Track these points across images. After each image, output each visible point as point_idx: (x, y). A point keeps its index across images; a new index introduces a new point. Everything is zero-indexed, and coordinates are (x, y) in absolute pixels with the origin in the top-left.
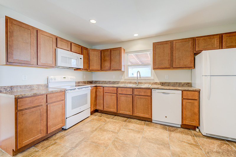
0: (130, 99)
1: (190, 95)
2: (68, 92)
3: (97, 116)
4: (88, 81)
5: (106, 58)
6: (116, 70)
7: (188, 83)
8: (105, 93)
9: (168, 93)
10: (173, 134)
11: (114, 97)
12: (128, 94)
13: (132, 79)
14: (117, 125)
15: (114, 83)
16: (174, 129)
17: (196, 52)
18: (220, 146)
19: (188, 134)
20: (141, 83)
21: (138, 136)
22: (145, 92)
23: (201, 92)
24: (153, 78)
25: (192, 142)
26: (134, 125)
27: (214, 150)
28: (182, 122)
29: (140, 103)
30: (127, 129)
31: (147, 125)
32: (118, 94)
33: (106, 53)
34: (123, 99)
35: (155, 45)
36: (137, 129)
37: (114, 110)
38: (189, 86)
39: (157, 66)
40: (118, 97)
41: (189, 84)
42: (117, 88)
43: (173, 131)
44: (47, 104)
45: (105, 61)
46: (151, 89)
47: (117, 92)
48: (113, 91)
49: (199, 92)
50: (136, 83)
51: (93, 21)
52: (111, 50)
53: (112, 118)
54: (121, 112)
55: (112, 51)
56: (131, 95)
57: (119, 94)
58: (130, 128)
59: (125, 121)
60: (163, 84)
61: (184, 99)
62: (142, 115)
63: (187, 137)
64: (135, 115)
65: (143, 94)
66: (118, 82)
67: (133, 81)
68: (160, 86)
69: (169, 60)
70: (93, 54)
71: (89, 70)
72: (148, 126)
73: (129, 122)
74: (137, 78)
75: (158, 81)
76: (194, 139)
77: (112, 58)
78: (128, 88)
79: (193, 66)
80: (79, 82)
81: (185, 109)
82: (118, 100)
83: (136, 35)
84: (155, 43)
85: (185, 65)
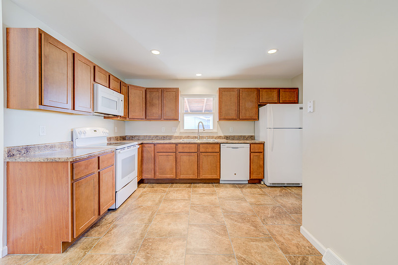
0: (194, 158)
1: (257, 148)
2: (119, 152)
3: (146, 188)
4: (120, 137)
5: (154, 101)
6: (170, 119)
7: (252, 136)
8: (157, 154)
9: (237, 148)
10: (244, 190)
11: (172, 158)
12: (192, 152)
13: (190, 133)
14: (184, 192)
15: (164, 138)
16: (243, 185)
17: (259, 104)
18: (281, 191)
19: (256, 188)
20: (202, 137)
21: (213, 198)
22: (212, 148)
23: (265, 144)
24: (216, 131)
25: (261, 192)
26: (202, 189)
27: (278, 195)
28: (250, 177)
29: (206, 162)
30: (197, 194)
31: (216, 186)
32: (177, 152)
33: (155, 93)
34: (184, 158)
35: (222, 91)
36: (208, 193)
37: (170, 176)
38: (252, 139)
39: (223, 117)
40: (178, 157)
41: (252, 138)
42: (176, 144)
43: (243, 187)
44: (99, 170)
45: (152, 105)
46: (220, 144)
47: (176, 150)
48: (170, 149)
49: (263, 144)
50: (195, 137)
51: (156, 52)
52: (163, 91)
53: (172, 187)
54: (182, 177)
55: (165, 92)
56: (196, 152)
57: (179, 152)
58: (200, 192)
59: (190, 187)
60: (227, 138)
61: (252, 152)
62: (209, 177)
63: (256, 190)
64: (201, 178)
65: (210, 150)
66: (170, 137)
67: (192, 135)
68: (225, 141)
69: (236, 110)
70: (134, 94)
71: (127, 118)
72: (218, 187)
73: (195, 187)
74: (197, 131)
75: (222, 135)
76: (262, 191)
77: (164, 102)
78: (192, 144)
79: (257, 118)
80: (110, 138)
81: (253, 163)
82: (178, 160)
83: (199, 75)
84: (222, 88)
85: (251, 117)
